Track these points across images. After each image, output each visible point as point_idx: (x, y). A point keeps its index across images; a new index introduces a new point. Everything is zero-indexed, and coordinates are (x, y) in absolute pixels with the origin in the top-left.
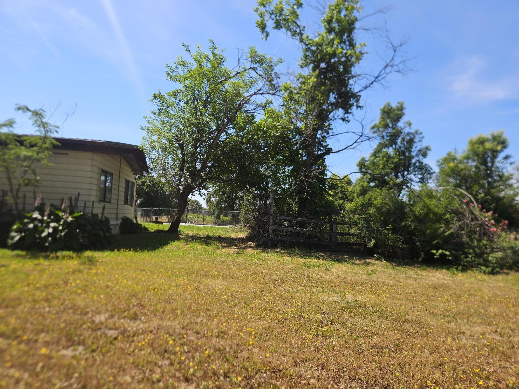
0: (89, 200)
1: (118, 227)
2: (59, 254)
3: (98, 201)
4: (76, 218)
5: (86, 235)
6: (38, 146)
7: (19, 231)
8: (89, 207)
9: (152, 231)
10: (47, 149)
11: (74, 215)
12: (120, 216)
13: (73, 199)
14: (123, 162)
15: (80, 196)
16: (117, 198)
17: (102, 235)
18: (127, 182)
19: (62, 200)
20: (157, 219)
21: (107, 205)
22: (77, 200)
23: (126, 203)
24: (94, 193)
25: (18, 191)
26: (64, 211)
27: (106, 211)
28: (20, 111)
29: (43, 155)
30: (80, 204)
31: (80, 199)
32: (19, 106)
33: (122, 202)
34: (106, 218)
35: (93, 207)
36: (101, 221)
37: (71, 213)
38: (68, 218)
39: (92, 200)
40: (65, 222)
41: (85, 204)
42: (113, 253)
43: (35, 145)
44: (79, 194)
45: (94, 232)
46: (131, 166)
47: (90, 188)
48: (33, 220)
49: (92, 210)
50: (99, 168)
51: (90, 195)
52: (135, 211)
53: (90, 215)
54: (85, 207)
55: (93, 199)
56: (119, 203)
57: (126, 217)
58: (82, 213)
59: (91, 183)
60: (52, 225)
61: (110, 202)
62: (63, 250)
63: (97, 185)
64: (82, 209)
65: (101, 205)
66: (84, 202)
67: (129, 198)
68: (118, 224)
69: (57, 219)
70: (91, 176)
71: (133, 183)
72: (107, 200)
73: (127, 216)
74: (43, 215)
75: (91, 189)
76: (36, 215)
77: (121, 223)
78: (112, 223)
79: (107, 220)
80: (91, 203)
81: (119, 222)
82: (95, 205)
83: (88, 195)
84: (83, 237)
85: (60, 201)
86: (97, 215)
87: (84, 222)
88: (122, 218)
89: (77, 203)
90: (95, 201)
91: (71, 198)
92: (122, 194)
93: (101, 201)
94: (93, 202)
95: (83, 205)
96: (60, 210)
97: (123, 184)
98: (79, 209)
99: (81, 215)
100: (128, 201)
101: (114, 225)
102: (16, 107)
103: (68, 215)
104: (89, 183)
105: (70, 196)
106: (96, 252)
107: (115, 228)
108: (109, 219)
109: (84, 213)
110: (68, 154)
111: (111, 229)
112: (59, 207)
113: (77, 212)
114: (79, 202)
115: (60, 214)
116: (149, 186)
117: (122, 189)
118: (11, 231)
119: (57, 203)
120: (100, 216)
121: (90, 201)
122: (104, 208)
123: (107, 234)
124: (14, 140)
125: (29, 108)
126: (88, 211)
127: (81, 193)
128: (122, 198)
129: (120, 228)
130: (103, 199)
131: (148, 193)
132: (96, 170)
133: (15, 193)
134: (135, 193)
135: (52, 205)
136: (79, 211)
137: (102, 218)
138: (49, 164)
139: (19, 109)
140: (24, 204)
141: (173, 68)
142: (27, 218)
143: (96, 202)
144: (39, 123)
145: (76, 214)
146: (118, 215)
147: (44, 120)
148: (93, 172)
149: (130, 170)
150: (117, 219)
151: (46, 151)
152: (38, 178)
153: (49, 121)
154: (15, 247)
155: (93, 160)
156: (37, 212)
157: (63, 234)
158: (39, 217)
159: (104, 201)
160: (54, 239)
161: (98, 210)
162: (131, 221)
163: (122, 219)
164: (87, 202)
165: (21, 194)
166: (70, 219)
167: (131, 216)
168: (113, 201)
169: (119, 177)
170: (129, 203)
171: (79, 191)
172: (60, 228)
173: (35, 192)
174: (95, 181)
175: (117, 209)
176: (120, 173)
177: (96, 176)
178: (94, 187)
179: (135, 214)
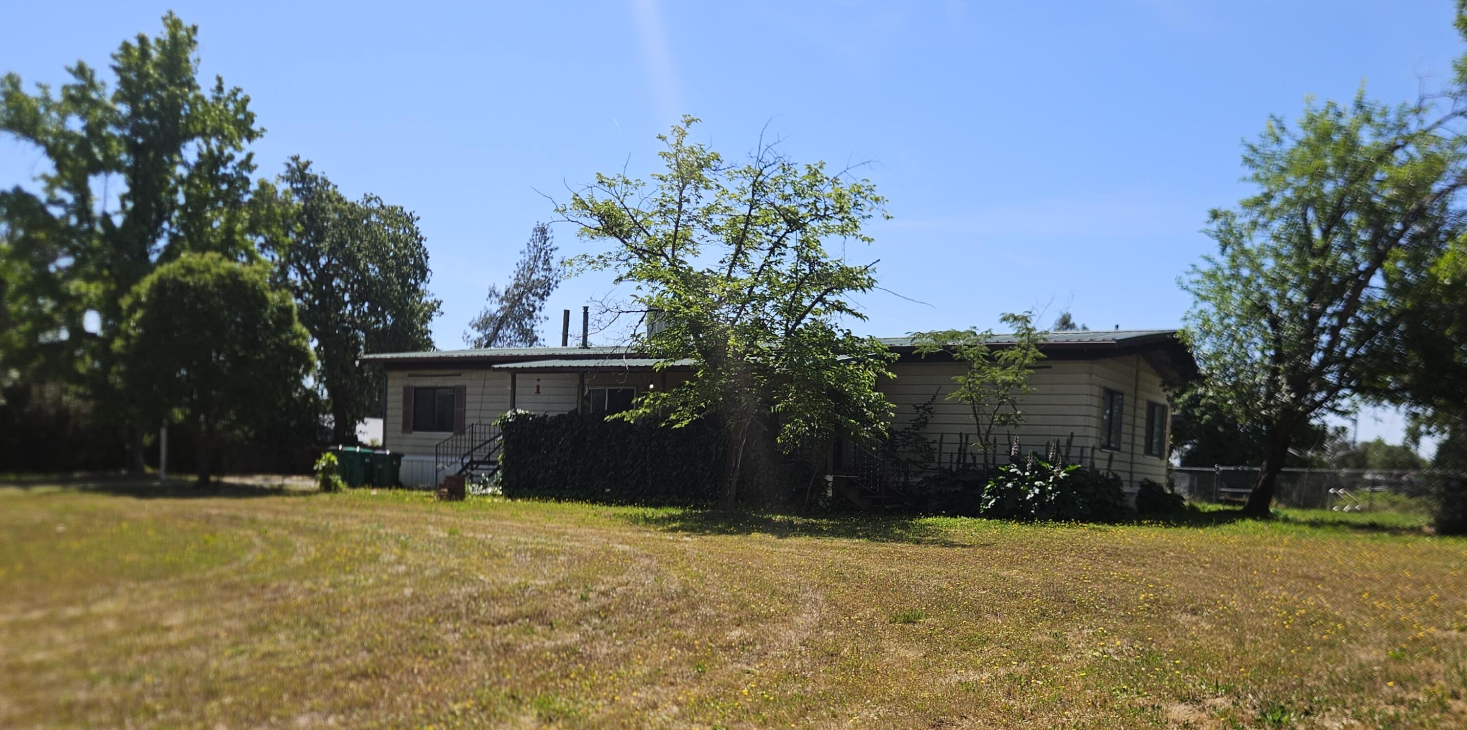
0: (1087, 445)
1: (1133, 500)
3: (1099, 446)
4: (1071, 472)
5: (1088, 500)
7: (992, 493)
8: (1087, 458)
10: (1028, 367)
11: (1068, 469)
12: (1138, 478)
13: (1064, 443)
14: (1143, 365)
15: (1075, 439)
16: (1131, 441)
18: (1152, 406)
19: (1048, 445)
21: (1116, 456)
22: (1069, 445)
23: (1149, 451)
24: (1093, 432)
25: (988, 433)
26: (1052, 463)
27: (1114, 465)
28: (1005, 321)
30: (1075, 452)
31: (1073, 443)
33: (1139, 450)
34: (1115, 478)
35: (1093, 458)
36: (1107, 480)
37: (1064, 467)
38: (1059, 472)
39: (1092, 445)
40: (1056, 478)
41: (1082, 451)
44: (1072, 435)
45: (1098, 496)
46: (1160, 372)
47: (1087, 424)
48: (1010, 476)
49: (1093, 463)
50: (1100, 386)
51: (1088, 436)
53: (1090, 470)
54: (1082, 456)
55: (1092, 442)
56: (1135, 451)
57: (1149, 481)
58: (1078, 466)
59: (1089, 416)
60: (1038, 483)
61: (1118, 449)
63: (1097, 417)
64: (1078, 459)
65: (1104, 454)
66: (1079, 449)
67: (1155, 441)
68: (1132, 494)
69: (1044, 475)
70: (1089, 403)
71: (1164, 410)
72: (1114, 445)
73: (1150, 478)
74: (1024, 470)
75: (1089, 426)
76: (1014, 469)
77: (1140, 493)
78: (1123, 488)
79: (1117, 481)
80: (1091, 450)
81: (1136, 489)
82: (1097, 454)
83: (1085, 436)
84: (1083, 502)
85: (1045, 447)
86: (1100, 471)
87: (1082, 479)
88: (1140, 482)
89: (1070, 449)
90: (1096, 446)
91: (1060, 441)
92: (1141, 432)
93: (1103, 447)
94: (1093, 449)
95: (1079, 453)
96: (1046, 460)
97: (1142, 413)
98: (1072, 460)
99: (1077, 469)
100: (1154, 446)
101: (1126, 493)
102: (1001, 317)
103: (1059, 469)
104: (1087, 416)
105: (1058, 439)
107: (1129, 499)
108: (1119, 480)
109: (1081, 465)
110: (1050, 367)
112: (1045, 456)
113: (1071, 465)
114: (1073, 448)
115: (1048, 468)
117: (1142, 422)
118: (983, 492)
119: (1042, 450)
120: (1106, 473)
121: (1087, 447)
122: (1111, 459)
123: (1118, 503)
126: (1087, 463)
127: (1075, 434)
128: (1141, 441)
129: (1137, 501)
130: (1106, 444)
132: (1096, 390)
133: (983, 437)
134: (1168, 430)
135: (1034, 454)
136: (1073, 462)
137: (1108, 477)
138: (1029, 389)
140: (994, 453)
141: (1256, 146)
142: (1002, 473)
143: (1097, 448)
145: (1071, 468)
146: (1135, 475)
148: (1091, 395)
149: (1158, 380)
150: (1133, 483)
152: (1019, 412)
154: (990, 515)
155: (1091, 374)
156: (1015, 465)
157: (1054, 497)
158: (1019, 472)
159: (1108, 447)
160: (1043, 504)
161: (1101, 464)
162: (1161, 488)
163: (1142, 484)
164: (1084, 449)
165: (991, 439)
166: (1063, 474)
167: (1160, 480)
168: (1124, 447)
169: (1135, 399)
170: (1155, 452)
171: (1071, 429)
172: (1050, 488)
173: (1009, 435)
174: (1094, 411)
175: (1131, 463)
176: (1136, 389)
177: (1096, 401)
178: (1094, 422)
179: (1168, 477)
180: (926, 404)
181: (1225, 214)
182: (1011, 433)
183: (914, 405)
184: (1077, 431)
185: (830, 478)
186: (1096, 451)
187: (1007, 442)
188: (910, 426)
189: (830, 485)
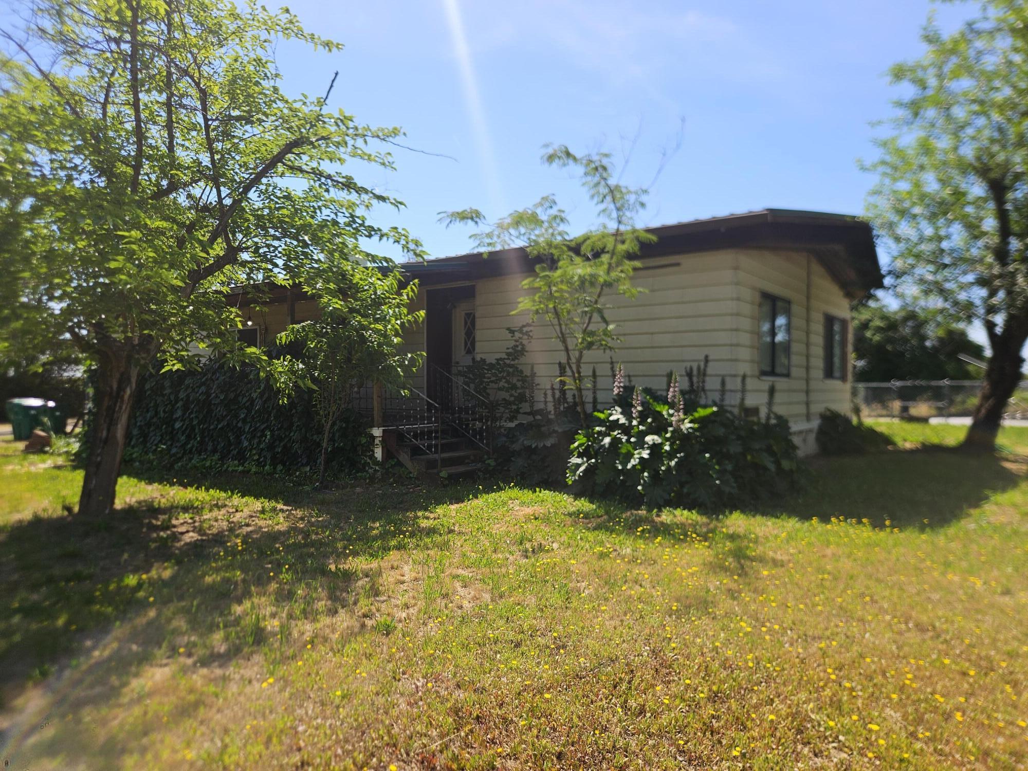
0: (733, 373)
1: (812, 438)
2: (666, 517)
3: (757, 373)
4: (702, 421)
5: (729, 467)
6: (608, 252)
7: (585, 453)
8: (734, 391)
9: (908, 445)
10: (630, 256)
11: (696, 415)
12: (818, 408)
13: (695, 372)
14: (817, 268)
15: (710, 364)
16: (805, 364)
17: (772, 467)
18: (830, 320)
19: (670, 377)
20: (905, 409)
21: (781, 383)
22: (703, 374)
23: (829, 373)
24: (745, 354)
25: (579, 362)
26: (672, 405)
27: (778, 398)
28: (556, 164)
29: (622, 271)
30: (712, 384)
31: (709, 371)
32: (550, 151)
33: (818, 373)
34: (779, 418)
35: (744, 391)
36: (767, 426)
37: (689, 409)
38: (682, 421)
39: (741, 373)
40: (678, 431)
41: (723, 383)
42: (807, 524)
43: (603, 251)
44: (707, 359)
45: (749, 457)
46: (835, 277)
47: (734, 342)
48: (611, 427)
49: (743, 399)
50: (753, 288)
51: (736, 360)
52: (854, 393)
53: (736, 411)
54: (723, 391)
55: (745, 368)
56: (811, 375)
57: (829, 410)
58: (715, 409)
59: (736, 330)
60: (649, 439)
61: (788, 375)
62: (675, 504)
63: (752, 332)
64: (717, 397)
65: (765, 384)
66: (719, 380)
67: (836, 359)
68: (811, 430)
69: (660, 427)
70: (735, 311)
71: (844, 323)
72: (778, 370)
73: (833, 407)
74: (629, 417)
75: (737, 345)
76: (617, 415)
77: (820, 427)
78: (795, 427)
79: (783, 422)
80: (739, 380)
81: (815, 424)
82: (751, 383)
83: (731, 360)
84: (722, 473)
85: (665, 379)
86: (755, 411)
87: (721, 431)
88: (821, 414)
89: (704, 382)
90: (749, 373)
91: (691, 369)
92: (818, 351)
93: (764, 373)
94: (744, 378)
95: (718, 387)
96: (665, 401)
97: (818, 328)
99: (714, 413)
100: (835, 369)
101: (800, 432)
102: (544, 153)
103: (682, 416)
104: (732, 330)
105: (688, 365)
106: (759, 518)
107: (805, 440)
108: (786, 422)
109: (721, 407)
110: (678, 264)
111: (794, 448)
112: (664, 394)
113: (705, 407)
114: (707, 379)
115: (665, 411)
116: (879, 329)
117: (818, 340)
119: (658, 384)
120: (763, 412)
121: (735, 376)
122: (772, 391)
123: (786, 464)
124: (565, 248)
125: (571, 151)
126: (732, 401)
127: (711, 358)
128: (818, 363)
129: (818, 439)
130: (768, 369)
131: (880, 347)
132: (747, 294)
133: (575, 369)
134: (850, 348)
135: (647, 391)
136: (710, 403)
137: (768, 418)
138: (634, 291)
139: (551, 158)
140: (595, 390)
142: (601, 423)
143: (752, 376)
144: (603, 190)
145: (701, 412)
146: (812, 407)
147: (612, 182)
148: (738, 299)
149: (835, 288)
150: (808, 417)
151: (627, 262)
152: (611, 327)
153: (622, 183)
154: (578, 489)
155: (736, 268)
156: (619, 410)
157: (673, 463)
158: (623, 420)
159: (772, 373)
160: (655, 477)
161: (756, 399)
162: (847, 421)
163: (823, 417)
164: (728, 380)
165: (586, 370)
166: (687, 425)
167: (844, 407)
168: (795, 372)
169: (808, 309)
170: (837, 373)
171: (706, 351)
172: (667, 448)
173: (612, 363)
174: (746, 324)
175: (807, 392)
176: (808, 298)
177: (747, 309)
178: (745, 339)
179: (852, 401)
180: (524, 326)
181: (912, 70)
182: (614, 360)
183: (508, 329)
184: (714, 354)
185: (377, 432)
186: (749, 381)
187: (610, 373)
188: (504, 356)
189: (377, 441)
